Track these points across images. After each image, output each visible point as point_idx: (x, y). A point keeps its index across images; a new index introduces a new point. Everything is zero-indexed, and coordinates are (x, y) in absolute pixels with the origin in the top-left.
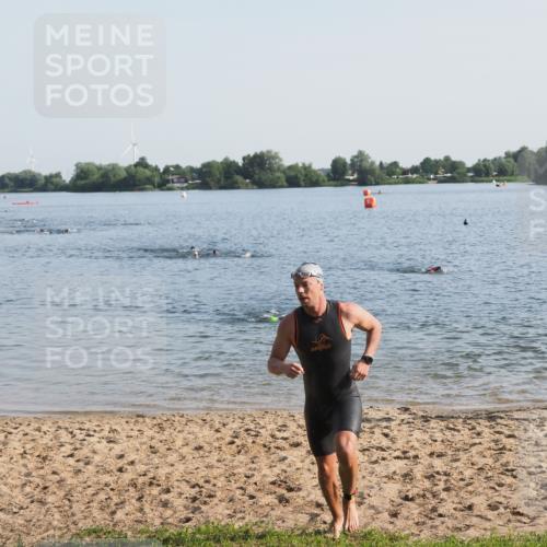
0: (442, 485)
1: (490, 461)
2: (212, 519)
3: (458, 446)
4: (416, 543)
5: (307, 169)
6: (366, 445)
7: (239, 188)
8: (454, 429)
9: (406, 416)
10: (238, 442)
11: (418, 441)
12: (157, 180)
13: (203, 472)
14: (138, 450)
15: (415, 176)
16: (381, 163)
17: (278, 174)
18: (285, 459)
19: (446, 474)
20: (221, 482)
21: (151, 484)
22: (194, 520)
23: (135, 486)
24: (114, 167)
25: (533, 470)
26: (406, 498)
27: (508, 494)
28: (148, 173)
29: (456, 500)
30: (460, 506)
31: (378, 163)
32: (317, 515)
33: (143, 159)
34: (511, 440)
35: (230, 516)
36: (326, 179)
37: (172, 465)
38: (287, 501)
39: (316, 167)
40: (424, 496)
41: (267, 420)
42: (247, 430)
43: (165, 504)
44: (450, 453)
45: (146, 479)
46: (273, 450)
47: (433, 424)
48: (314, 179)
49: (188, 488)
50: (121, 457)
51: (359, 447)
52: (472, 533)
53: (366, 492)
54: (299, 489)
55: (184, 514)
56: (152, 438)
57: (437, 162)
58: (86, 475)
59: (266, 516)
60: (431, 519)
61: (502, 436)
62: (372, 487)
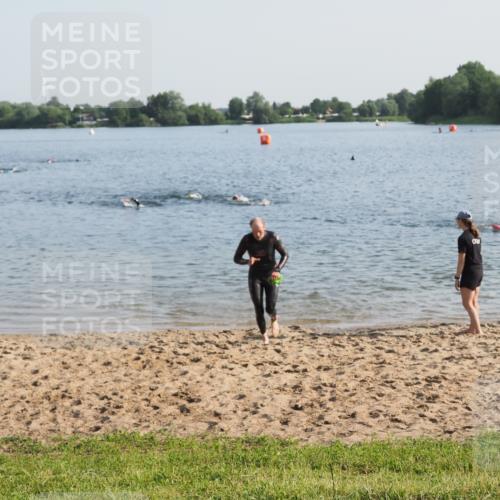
0: (328, 396)
1: (371, 374)
2: (119, 428)
3: (343, 360)
4: (304, 447)
5: (206, 108)
6: (260, 360)
7: (143, 126)
8: (339, 346)
9: (296, 334)
10: (143, 358)
11: (307, 356)
12: (68, 118)
13: (112, 386)
14: (51, 366)
15: (305, 115)
16: (274, 104)
17: (180, 113)
18: (185, 373)
19: (331, 386)
20: (128, 395)
21: (63, 396)
22: (103, 429)
23: (49, 398)
24: (28, 106)
25: (410, 381)
26: (296, 408)
27: (387, 403)
28: (59, 112)
29: (341, 409)
30: (344, 414)
31: (271, 104)
32: (216, 424)
33: (54, 99)
34: (391, 355)
35: (136, 425)
36: (224, 118)
37: (83, 379)
38: (188, 411)
39: (215, 106)
40: (312, 406)
41: (169, 337)
42: (151, 347)
43: (77, 415)
44: (335, 366)
45: (59, 392)
46: (175, 365)
47: (320, 340)
48: (213, 118)
49: (97, 400)
50: (36, 372)
51: (254, 362)
52: (355, 438)
53: (260, 402)
54: (199, 400)
55: (94, 423)
56: (64, 355)
57: (325, 103)
58: (3, 389)
59: (169, 425)
60: (318, 426)
61: (382, 352)
62: (265, 398)
